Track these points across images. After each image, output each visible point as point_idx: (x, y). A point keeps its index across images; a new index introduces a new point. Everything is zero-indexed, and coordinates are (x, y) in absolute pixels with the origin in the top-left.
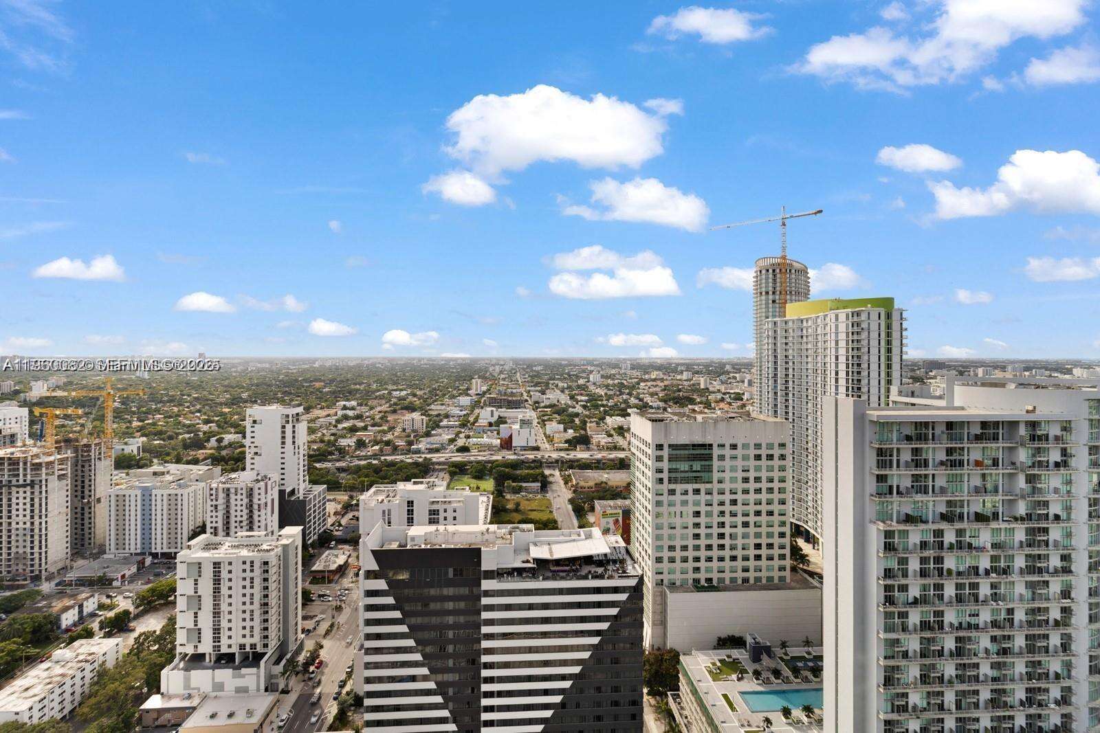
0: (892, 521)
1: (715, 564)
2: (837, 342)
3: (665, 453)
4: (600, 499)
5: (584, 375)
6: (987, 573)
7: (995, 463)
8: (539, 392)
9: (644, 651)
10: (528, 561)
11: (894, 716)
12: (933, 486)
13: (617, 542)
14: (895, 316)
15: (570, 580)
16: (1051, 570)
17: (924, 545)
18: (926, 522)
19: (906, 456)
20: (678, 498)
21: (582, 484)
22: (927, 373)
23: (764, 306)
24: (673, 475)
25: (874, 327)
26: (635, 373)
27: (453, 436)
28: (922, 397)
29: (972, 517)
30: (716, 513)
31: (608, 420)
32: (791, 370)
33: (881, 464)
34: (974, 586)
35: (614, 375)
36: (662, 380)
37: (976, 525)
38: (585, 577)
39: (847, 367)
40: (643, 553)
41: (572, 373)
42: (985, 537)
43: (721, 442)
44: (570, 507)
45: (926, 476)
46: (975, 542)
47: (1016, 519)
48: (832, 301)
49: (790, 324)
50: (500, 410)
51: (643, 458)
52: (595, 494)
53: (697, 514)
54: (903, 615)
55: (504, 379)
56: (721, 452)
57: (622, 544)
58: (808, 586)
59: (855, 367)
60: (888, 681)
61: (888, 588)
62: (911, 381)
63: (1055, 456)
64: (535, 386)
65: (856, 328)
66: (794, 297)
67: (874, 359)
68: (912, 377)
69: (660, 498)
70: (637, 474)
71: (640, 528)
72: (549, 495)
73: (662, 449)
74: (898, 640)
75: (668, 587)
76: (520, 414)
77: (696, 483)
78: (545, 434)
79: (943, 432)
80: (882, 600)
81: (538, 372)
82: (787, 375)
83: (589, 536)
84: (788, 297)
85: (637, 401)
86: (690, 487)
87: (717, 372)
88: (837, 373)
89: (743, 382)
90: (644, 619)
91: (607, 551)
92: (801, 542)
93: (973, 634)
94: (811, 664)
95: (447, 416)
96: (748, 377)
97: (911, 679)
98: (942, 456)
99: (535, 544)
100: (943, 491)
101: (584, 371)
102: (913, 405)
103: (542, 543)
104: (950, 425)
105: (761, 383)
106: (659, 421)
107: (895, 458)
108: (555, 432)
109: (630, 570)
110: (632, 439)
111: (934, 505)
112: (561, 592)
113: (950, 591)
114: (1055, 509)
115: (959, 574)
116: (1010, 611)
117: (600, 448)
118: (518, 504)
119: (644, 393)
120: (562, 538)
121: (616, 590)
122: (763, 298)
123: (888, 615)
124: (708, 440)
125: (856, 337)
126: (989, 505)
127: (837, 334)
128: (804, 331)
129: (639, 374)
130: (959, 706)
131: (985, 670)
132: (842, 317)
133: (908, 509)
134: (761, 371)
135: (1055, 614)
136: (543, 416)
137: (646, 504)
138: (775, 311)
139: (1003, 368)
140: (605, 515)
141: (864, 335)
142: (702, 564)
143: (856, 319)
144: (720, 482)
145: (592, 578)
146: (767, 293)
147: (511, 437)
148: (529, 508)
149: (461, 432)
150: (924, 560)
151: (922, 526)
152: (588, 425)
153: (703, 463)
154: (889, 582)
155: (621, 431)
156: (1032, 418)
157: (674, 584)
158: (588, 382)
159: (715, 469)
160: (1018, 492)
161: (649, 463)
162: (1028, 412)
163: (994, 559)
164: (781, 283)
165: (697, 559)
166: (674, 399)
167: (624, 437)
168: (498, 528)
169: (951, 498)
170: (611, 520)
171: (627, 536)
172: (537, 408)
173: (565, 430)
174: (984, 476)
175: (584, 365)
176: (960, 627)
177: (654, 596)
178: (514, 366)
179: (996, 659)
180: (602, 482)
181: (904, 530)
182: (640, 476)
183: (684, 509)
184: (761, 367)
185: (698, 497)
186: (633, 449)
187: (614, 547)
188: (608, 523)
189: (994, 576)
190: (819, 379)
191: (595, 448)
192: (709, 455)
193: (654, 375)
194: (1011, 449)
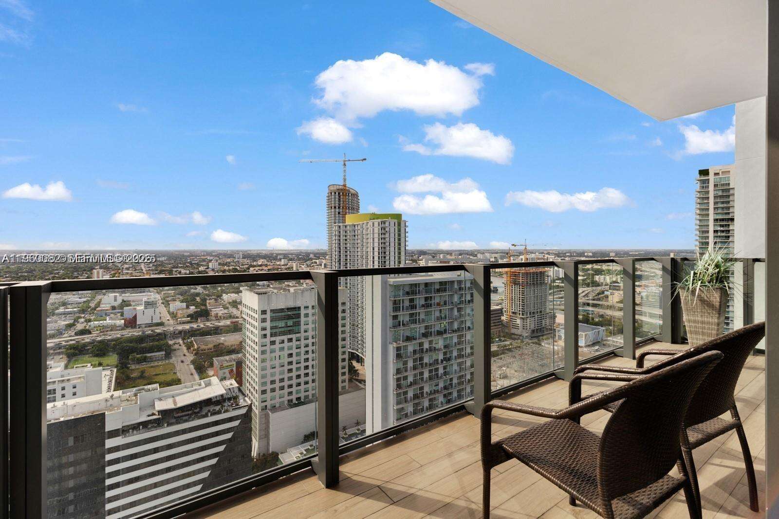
0: (400, 341)
1: (303, 387)
2: (373, 239)
3: (268, 316)
4: (218, 356)
6: (442, 361)
7: (445, 304)
9: (253, 459)
10: (153, 414)
12: (419, 319)
13: (231, 384)
14: (402, 225)
15: (192, 420)
16: (467, 355)
17: (415, 352)
18: (415, 339)
19: (407, 303)
20: (277, 346)
21: (203, 347)
22: (418, 257)
23: (333, 216)
24: (274, 331)
25: (392, 230)
26: (246, 261)
27: (72, 322)
29: (436, 333)
30: (303, 353)
31: (225, 296)
32: (349, 256)
33: (396, 309)
34: (437, 370)
35: (229, 263)
36: (266, 266)
37: (437, 337)
38: (206, 416)
39: (379, 254)
40: (252, 390)
42: (440, 343)
43: (306, 305)
44: (192, 367)
45: (416, 313)
46: (437, 347)
47: (453, 331)
48: (371, 214)
49: (348, 227)
50: (123, 295)
51: (252, 321)
52: (214, 353)
53: (291, 355)
54: (405, 393)
56: (306, 312)
57: (236, 385)
58: (358, 389)
59: (383, 253)
61: (398, 380)
62: (411, 262)
63: (468, 297)
65: (383, 231)
66: (350, 211)
67: (392, 249)
68: (412, 260)
69: (264, 348)
70: (247, 333)
71: (250, 372)
72: (173, 360)
73: (266, 314)
74: (403, 408)
75: (270, 410)
76: (144, 297)
77: (290, 334)
78: (169, 312)
79: (423, 289)
80: (396, 386)
81: (162, 262)
82: (346, 260)
83: (208, 384)
84: (347, 211)
86: (285, 338)
87: (304, 259)
88: (373, 258)
89: (321, 265)
90: (252, 436)
91: (224, 392)
92: (354, 363)
93: (437, 395)
94: (359, 436)
96: (324, 262)
98: (423, 302)
99: (160, 399)
100: (423, 321)
101: (204, 260)
103: (166, 397)
104: (427, 285)
105: (331, 265)
106: (264, 294)
107: (401, 305)
108: (178, 310)
109: (242, 402)
110: (244, 309)
111: (420, 328)
112: (184, 432)
113: (426, 375)
115: (430, 365)
116: (451, 379)
117: (218, 318)
118: (143, 372)
120: (185, 390)
121: (230, 420)
122: (333, 210)
123: (398, 395)
124: (298, 304)
125: (383, 236)
126: (443, 326)
127: (373, 234)
128: (356, 232)
129: (249, 261)
132: (376, 224)
133: (408, 334)
134: (331, 257)
135: (468, 377)
136: (167, 297)
137: (254, 354)
138: (340, 219)
139: (451, 254)
140: (222, 368)
141: (387, 235)
142: (294, 389)
143: (383, 225)
144: (306, 331)
145: (211, 415)
146: (335, 207)
147: (135, 317)
148: (154, 373)
149: (80, 317)
150: (415, 361)
151: (414, 342)
152: (208, 301)
153: (295, 320)
154: (399, 376)
155: (235, 304)
156: (460, 279)
157: (275, 407)
158: (208, 268)
159: (302, 323)
160: (454, 317)
161: (256, 324)
162: (458, 276)
163: (445, 354)
164: (343, 201)
165: (290, 386)
167: (238, 309)
168: (123, 393)
169: (427, 325)
170: (227, 371)
171: (239, 380)
173: (188, 307)
174: (441, 310)
175: (204, 256)
176: (431, 393)
177: (260, 418)
180: (220, 344)
181: (406, 345)
182: (250, 335)
183: (281, 353)
184: (331, 255)
185: (291, 344)
186: (244, 316)
187: (229, 389)
188: (224, 373)
189: (445, 362)
190: (364, 261)
191: (214, 318)
192: (298, 314)
193: (260, 262)
194: (452, 295)
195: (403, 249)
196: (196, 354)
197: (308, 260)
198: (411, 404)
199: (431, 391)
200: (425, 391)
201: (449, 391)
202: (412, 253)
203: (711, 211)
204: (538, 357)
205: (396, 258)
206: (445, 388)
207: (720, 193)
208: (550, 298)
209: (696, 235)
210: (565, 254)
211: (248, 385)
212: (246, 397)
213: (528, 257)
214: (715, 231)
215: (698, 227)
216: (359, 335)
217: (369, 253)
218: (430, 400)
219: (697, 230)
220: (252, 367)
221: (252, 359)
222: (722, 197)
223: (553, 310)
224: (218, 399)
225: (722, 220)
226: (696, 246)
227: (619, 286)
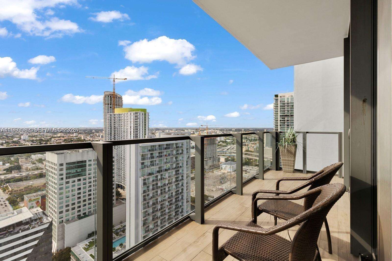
0: (145, 176)
1: (87, 206)
2: (131, 122)
3: (64, 167)
5: (17, 136)
6: (167, 184)
7: (169, 155)
9: (53, 254)
11: (146, 234)
12: (156, 163)
13: (38, 210)
14: (147, 115)
15: (7, 237)
17: (153, 181)
18: (153, 174)
19: (149, 156)
20: (71, 184)
21: (16, 189)
22: (155, 132)
23: (107, 109)
24: (68, 175)
25: (141, 118)
29: (164, 170)
30: (87, 187)
32: (116, 131)
33: (143, 159)
34: (165, 189)
36: (63, 137)
37: (165, 172)
38: (18, 233)
39: (134, 130)
42: (167, 175)
43: (90, 159)
45: (154, 161)
46: (165, 177)
47: (173, 169)
48: (129, 109)
49: (116, 115)
51: (53, 171)
53: (79, 189)
54: (148, 203)
56: (90, 163)
58: (121, 203)
59: (136, 130)
60: (144, 224)
61: (144, 196)
65: (136, 118)
67: (141, 127)
68: (152, 133)
69: (61, 186)
70: (50, 178)
74: (147, 211)
77: (79, 177)
79: (158, 148)
80: (143, 200)
82: (115, 133)
83: (20, 212)
84: (116, 106)
86: (76, 179)
87: (89, 133)
88: (131, 132)
89: (99, 136)
92: (119, 190)
93: (164, 202)
94: (122, 229)
97: (150, 221)
98: (158, 155)
100: (158, 164)
104: (159, 146)
105: (106, 136)
106: (61, 154)
107: (146, 157)
110: (47, 163)
111: (155, 169)
113: (159, 192)
115: (161, 187)
116: (172, 193)
117: (27, 170)
122: (107, 106)
123: (144, 204)
124: (84, 159)
125: (136, 121)
126: (168, 166)
127: (131, 119)
128: (121, 118)
130: (161, 224)
131: (167, 211)
132: (132, 114)
133: (150, 171)
134: (106, 132)
135: (180, 191)
137: (54, 190)
138: (111, 111)
139: (172, 130)
140: (31, 200)
141: (138, 120)
142: (82, 208)
143: (136, 115)
144: (89, 174)
146: (108, 104)
150: (153, 185)
151: (153, 176)
152: (20, 160)
153: (82, 168)
154: (144, 194)
155: (41, 161)
157: (68, 220)
158: (20, 139)
159: (87, 170)
160: (174, 162)
161: (56, 172)
163: (169, 180)
164: (113, 101)
165: (79, 207)
167: (43, 163)
169: (160, 166)
170: (35, 202)
171: (44, 207)
173: (4, 164)
174: (167, 158)
176: (162, 201)
177: (58, 228)
179: (169, 207)
180: (29, 186)
181: (148, 178)
183: (73, 188)
184: (106, 130)
185: (79, 182)
186: (47, 168)
187: (36, 213)
188: (32, 204)
189: (169, 185)
190: (125, 134)
191: (25, 170)
192: (85, 164)
193: (59, 135)
194: (172, 151)
195: (147, 127)
196: (10, 194)
197: (91, 134)
198: (151, 208)
199: (162, 200)
200: (158, 201)
201: (171, 199)
202: (152, 130)
203: (279, 112)
204: (212, 178)
205: (144, 132)
206: (169, 198)
207: (282, 105)
208: (218, 150)
209: (274, 122)
210: (224, 130)
211: (50, 209)
212: (48, 217)
213: (208, 131)
214: (280, 120)
215: (274, 119)
216: (122, 174)
217: (128, 129)
218: (161, 205)
219: (274, 120)
220: (53, 198)
221: (53, 194)
222: (282, 106)
223: (219, 156)
224: (27, 221)
225: (283, 116)
226: (274, 126)
227: (246, 144)
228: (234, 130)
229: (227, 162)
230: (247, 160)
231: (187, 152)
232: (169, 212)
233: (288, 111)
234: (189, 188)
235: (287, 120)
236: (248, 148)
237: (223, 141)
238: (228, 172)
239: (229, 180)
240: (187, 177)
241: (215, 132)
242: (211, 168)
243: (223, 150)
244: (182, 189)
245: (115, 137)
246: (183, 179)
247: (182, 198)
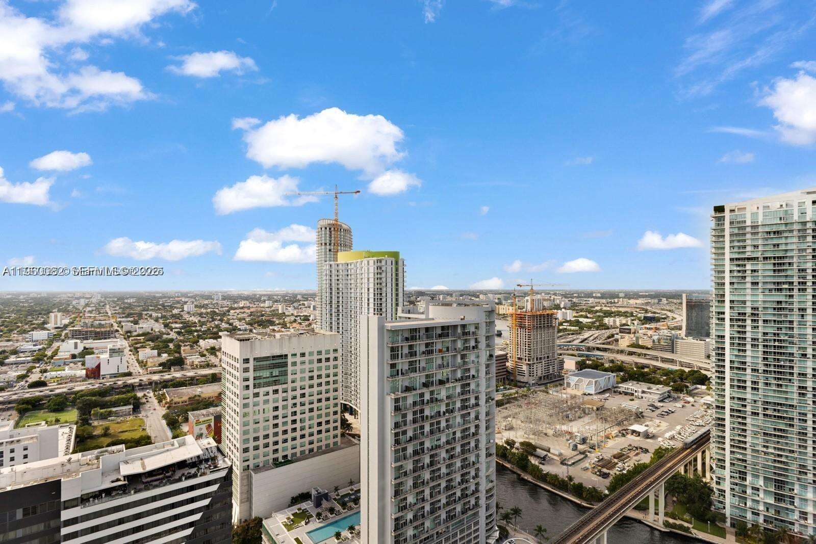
0: (399, 392)
1: (290, 444)
2: (368, 279)
3: (251, 365)
4: (193, 410)
5: (178, 306)
6: (444, 413)
7: (448, 350)
8: (132, 322)
9: (233, 526)
10: (118, 480)
12: (419, 367)
13: (209, 444)
14: (400, 263)
15: (164, 486)
16: (471, 406)
17: (415, 403)
18: (415, 389)
19: (406, 350)
20: (261, 398)
21: (176, 400)
22: (416, 298)
23: (323, 253)
24: (258, 381)
25: (389, 270)
26: (226, 303)
27: (24, 372)
28: (414, 313)
29: (437, 383)
30: (290, 405)
31: (201, 342)
32: (341, 298)
33: (393, 357)
34: (439, 423)
35: (207, 305)
36: (249, 308)
37: (439, 387)
38: (179, 480)
39: (374, 295)
40: (232, 448)
41: (166, 304)
42: (442, 393)
43: (293, 353)
44: (164, 422)
45: (416, 361)
46: (439, 397)
47: (457, 380)
48: (366, 252)
49: (340, 266)
50: (85, 341)
51: (232, 371)
52: (189, 407)
53: (276, 408)
54: (404, 449)
55: (90, 312)
56: (294, 360)
57: (214, 444)
58: (351, 444)
59: (379, 295)
60: (397, 493)
61: (396, 434)
62: (408, 303)
63: (472, 343)
64: (126, 317)
65: (379, 270)
66: (342, 248)
67: (389, 290)
68: (409, 302)
69: (246, 401)
70: (227, 384)
71: (230, 428)
72: (142, 415)
73: (248, 362)
74: (402, 465)
75: (253, 470)
76: (109, 344)
77: (275, 385)
78: (138, 360)
79: (424, 334)
80: (393, 442)
81: (130, 304)
82: (338, 302)
83: (182, 444)
84: (339, 248)
85: (227, 326)
86: (270, 389)
87: (291, 301)
88: (368, 300)
90: (233, 501)
91: (200, 452)
92: (347, 416)
93: (438, 451)
94: (353, 497)
95: (15, 352)
97: (408, 488)
98: (423, 348)
99: (126, 462)
100: (424, 369)
101: (178, 302)
102: (409, 318)
103: (134, 460)
104: (427, 329)
105: (321, 308)
106: (246, 340)
107: (400, 352)
108: (149, 358)
109: (221, 464)
110: (223, 357)
111: (419, 378)
112: (154, 499)
113: (427, 429)
114: (473, 372)
115: (432, 417)
116: (454, 433)
117: (193, 367)
118: (107, 429)
119: (233, 319)
120: (155, 451)
121: (208, 484)
122: (323, 247)
123: (396, 451)
124: (285, 351)
125: (379, 276)
126: (445, 374)
127: (368, 273)
128: (349, 271)
129: (229, 303)
131: (444, 470)
132: (371, 263)
133: (407, 384)
134: (321, 299)
135: (473, 430)
136: (136, 343)
137: (235, 407)
138: (331, 258)
139: (451, 295)
140: (198, 423)
141: (383, 275)
142: (280, 446)
143: (379, 264)
144: (293, 382)
145: (186, 479)
146: (326, 244)
147: (98, 367)
148: (120, 430)
149: (35, 367)
150: (415, 413)
151: (414, 392)
152: (182, 348)
153: (280, 369)
154: (397, 431)
155: (213, 351)
156: (463, 323)
157: (258, 466)
158: (183, 311)
159: (289, 372)
160: (457, 365)
161: (238, 374)
162: (461, 319)
163: (448, 405)
164: (335, 238)
165: (276, 443)
166: (258, 322)
167: (216, 356)
168: (83, 456)
169: (428, 373)
170: (204, 427)
171: (218, 438)
172: (129, 337)
173: (159, 355)
174: (443, 357)
175: (178, 297)
176: (432, 449)
177: (242, 480)
178: (103, 299)
179: (448, 462)
180: (196, 396)
181: (405, 397)
182: (230, 386)
183: (266, 407)
184: (321, 296)
185: (276, 396)
186: (223, 365)
187: (207, 449)
188: (201, 429)
189: (447, 414)
190: (358, 303)
191: (189, 367)
192: (285, 362)
193: (242, 304)
194: (454, 341)
195: (400, 290)
196: (168, 408)
197: (295, 302)
198: (411, 461)
199: (432, 446)
200: (426, 446)
201: (453, 446)
202: (408, 295)
203: (727, 250)
204: (545, 406)
205: (394, 300)
206: (448, 442)
207: (736, 231)
208: (558, 342)
209: (712, 275)
210: (573, 294)
211: (227, 442)
212: (225, 457)
213: (534, 298)
214: (732, 271)
215: (713, 267)
216: (353, 384)
217: (363, 295)
218: (432, 456)
219: (711, 270)
220: (232, 422)
221: (232, 414)
222: (737, 235)
223: (561, 355)
224: (194, 460)
225: (737, 259)
226: (712, 287)
227: (630, 329)
228: (599, 295)
229: (581, 370)
230: (635, 369)
231: (488, 346)
232: (448, 474)
233: (756, 246)
234: (491, 424)
235: (753, 271)
236: (637, 338)
237: (570, 320)
238: (585, 394)
239: (587, 411)
240: (487, 401)
241: (550, 300)
242: (543, 381)
243: (570, 342)
244: (477, 427)
245: (338, 310)
246: (479, 405)
247: (477, 446)
